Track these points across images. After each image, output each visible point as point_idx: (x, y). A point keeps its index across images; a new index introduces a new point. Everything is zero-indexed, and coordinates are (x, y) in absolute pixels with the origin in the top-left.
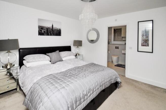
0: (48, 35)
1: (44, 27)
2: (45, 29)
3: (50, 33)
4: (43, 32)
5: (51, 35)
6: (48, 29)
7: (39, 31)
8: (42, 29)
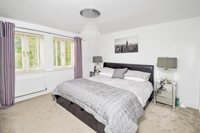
0: (122, 52)
1: (119, 45)
2: (120, 47)
3: (125, 50)
4: (118, 50)
5: (125, 52)
6: (122, 46)
7: (115, 50)
8: (118, 47)
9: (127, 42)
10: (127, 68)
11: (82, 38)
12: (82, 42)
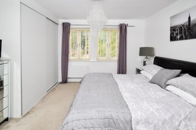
0: (181, 38)
3: (185, 35)
4: (175, 35)
5: (186, 38)
8: (174, 30)
9: (189, 18)
10: (180, 70)
11: (128, 24)
12: (128, 28)
